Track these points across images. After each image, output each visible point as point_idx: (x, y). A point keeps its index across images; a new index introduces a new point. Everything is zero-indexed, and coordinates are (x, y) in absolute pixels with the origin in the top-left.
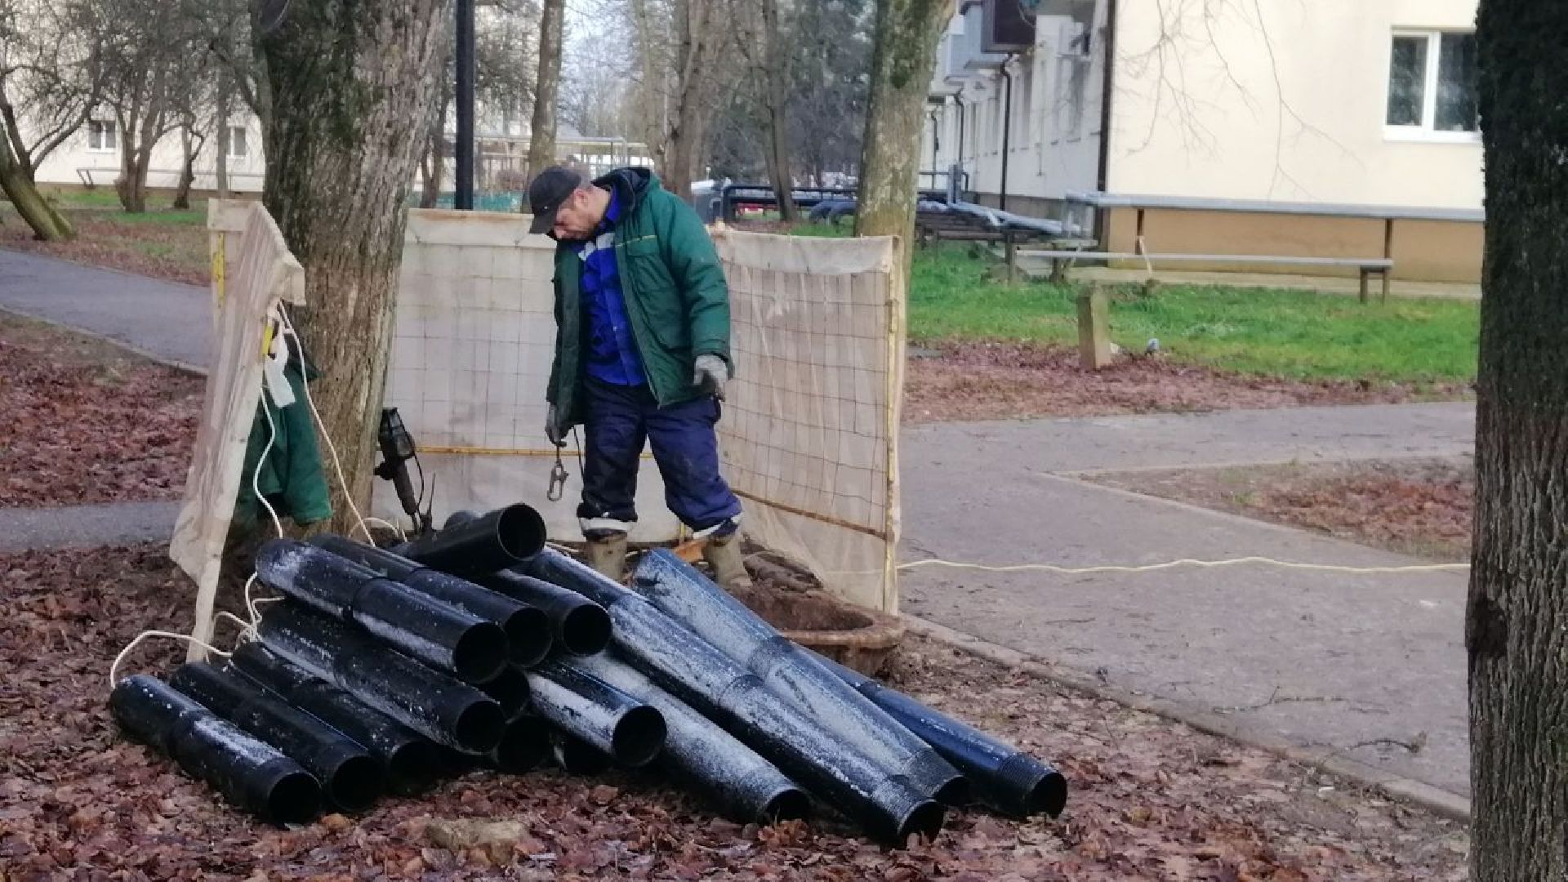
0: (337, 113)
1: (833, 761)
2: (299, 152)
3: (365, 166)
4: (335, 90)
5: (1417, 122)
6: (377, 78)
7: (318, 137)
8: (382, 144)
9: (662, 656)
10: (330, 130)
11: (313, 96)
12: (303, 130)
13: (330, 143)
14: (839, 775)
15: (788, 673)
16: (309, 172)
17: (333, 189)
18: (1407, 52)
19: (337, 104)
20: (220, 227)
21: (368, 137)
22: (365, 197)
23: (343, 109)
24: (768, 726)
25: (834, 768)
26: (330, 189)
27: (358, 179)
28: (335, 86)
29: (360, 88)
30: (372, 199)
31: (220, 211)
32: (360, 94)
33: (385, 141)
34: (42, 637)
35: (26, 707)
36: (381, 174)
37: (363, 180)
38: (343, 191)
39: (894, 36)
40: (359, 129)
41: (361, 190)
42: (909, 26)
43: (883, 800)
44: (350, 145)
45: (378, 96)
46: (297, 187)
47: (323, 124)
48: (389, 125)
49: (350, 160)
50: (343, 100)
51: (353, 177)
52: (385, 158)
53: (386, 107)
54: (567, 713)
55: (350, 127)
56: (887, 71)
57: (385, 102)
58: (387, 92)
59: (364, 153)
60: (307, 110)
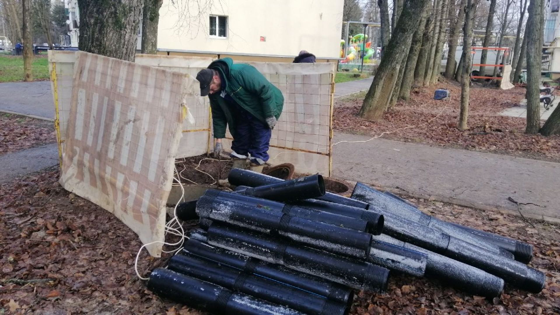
0: (116, 16)
1: (503, 264)
2: (100, 31)
3: (127, 37)
4: (115, 7)
5: (215, 34)
6: (130, 3)
7: (109, 26)
8: (132, 29)
9: (402, 229)
10: (112, 23)
11: (105, 9)
12: (102, 23)
13: (113, 28)
14: (508, 269)
15: (437, 225)
16: (105, 39)
17: (115, 46)
18: (212, 19)
19: (115, 13)
20: (53, 61)
21: (127, 26)
22: (127, 49)
23: (118, 15)
24: (467, 253)
25: (505, 267)
26: (114, 46)
27: (124, 43)
28: (114, 5)
29: (124, 7)
30: (129, 50)
31: (53, 54)
32: (124, 9)
33: (133, 28)
34: (58, 245)
35: (93, 291)
36: (131, 40)
37: (126, 43)
38: (119, 47)
39: (149, 8)
40: (124, 23)
41: (125, 47)
42: (153, 5)
43: (532, 277)
44: (121, 30)
45: (130, 10)
46: (100, 45)
47: (110, 20)
48: (134, 22)
49: (121, 35)
50: (118, 11)
51: (123, 41)
52: (132, 34)
53: (133, 15)
54: (390, 261)
55: (121, 22)
56: (148, 17)
57: (133, 13)
58: (133, 9)
59: (126, 33)
60: (103, 15)
